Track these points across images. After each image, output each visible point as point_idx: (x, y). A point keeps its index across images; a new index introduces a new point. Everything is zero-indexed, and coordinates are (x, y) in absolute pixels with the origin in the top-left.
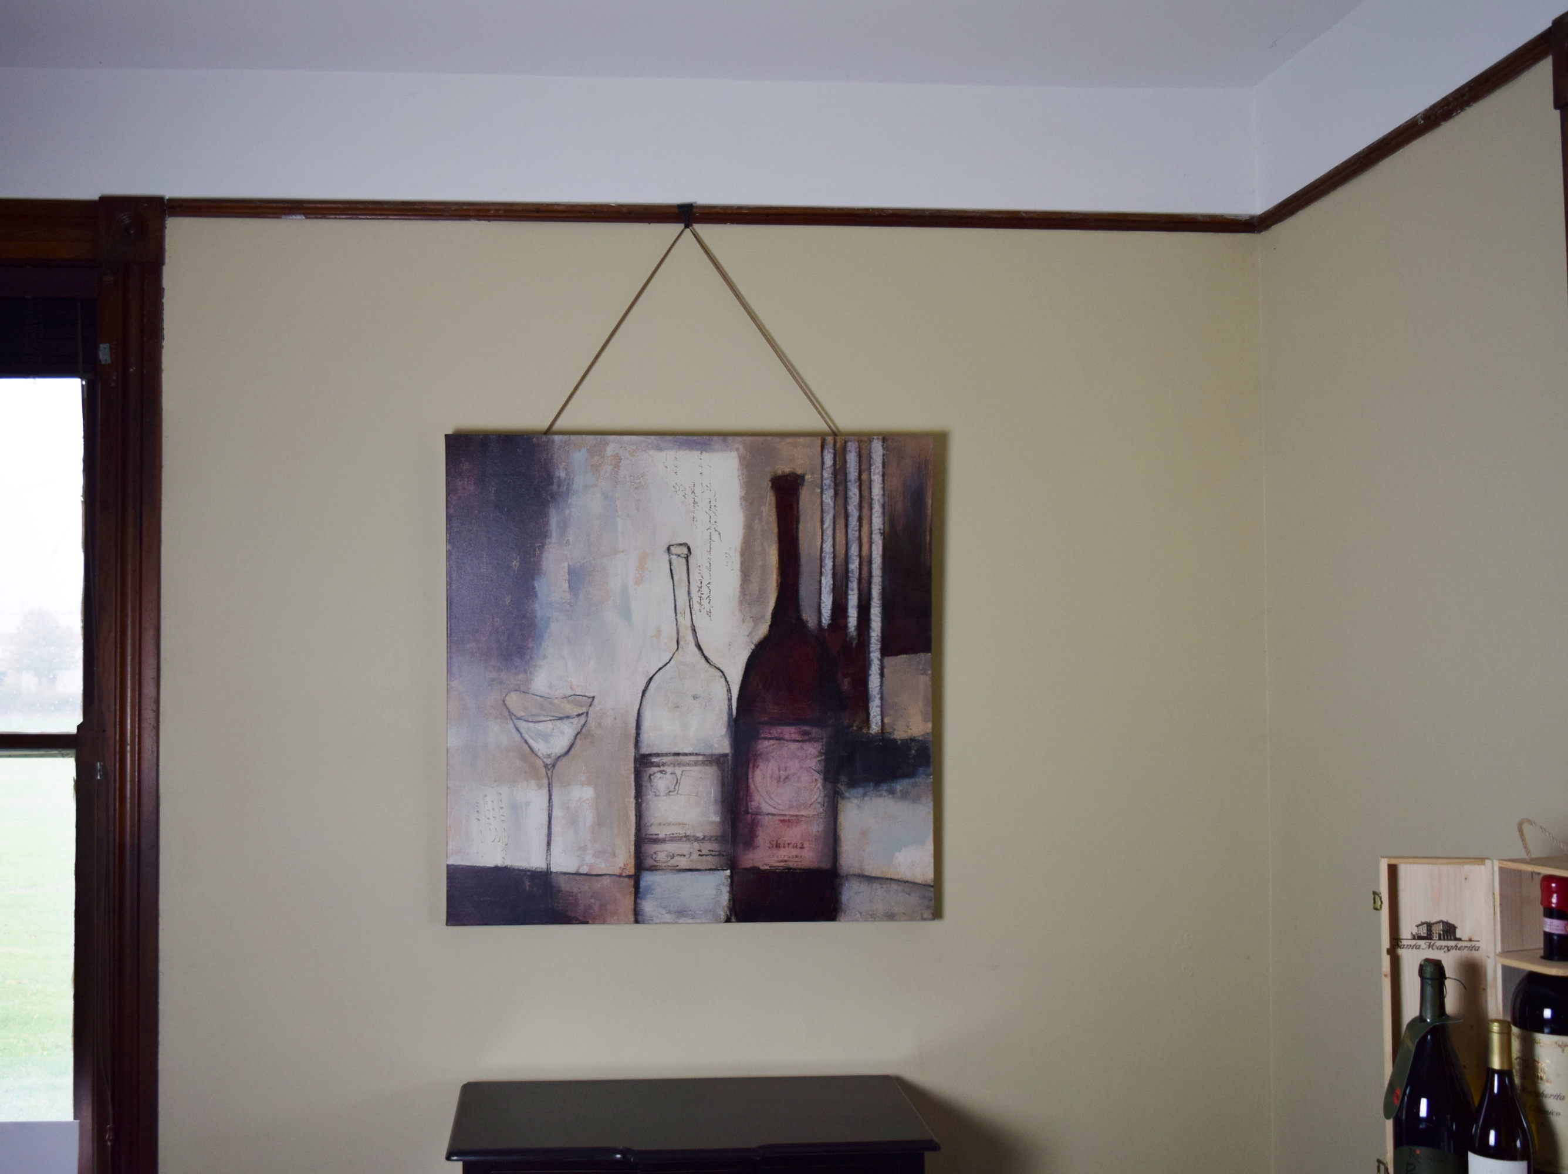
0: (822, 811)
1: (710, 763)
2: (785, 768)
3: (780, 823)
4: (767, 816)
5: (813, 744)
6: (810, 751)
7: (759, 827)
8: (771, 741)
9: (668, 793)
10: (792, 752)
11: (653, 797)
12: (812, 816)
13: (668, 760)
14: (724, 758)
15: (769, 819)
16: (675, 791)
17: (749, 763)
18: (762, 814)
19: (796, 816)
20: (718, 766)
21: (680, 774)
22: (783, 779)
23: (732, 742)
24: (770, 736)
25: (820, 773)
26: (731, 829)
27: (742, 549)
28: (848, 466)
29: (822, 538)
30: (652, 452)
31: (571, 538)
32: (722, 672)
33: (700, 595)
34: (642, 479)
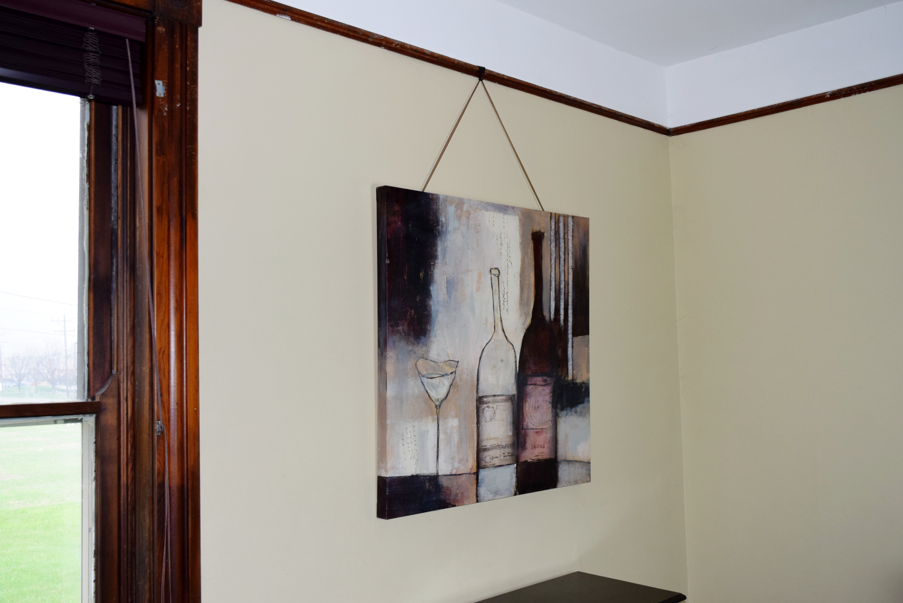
16: (493, 418)
24: (531, 383)
27: (520, 273)
28: (560, 230)
29: (551, 270)
30: (484, 212)
31: (448, 261)
32: (512, 345)
33: (504, 299)
34: (479, 227)
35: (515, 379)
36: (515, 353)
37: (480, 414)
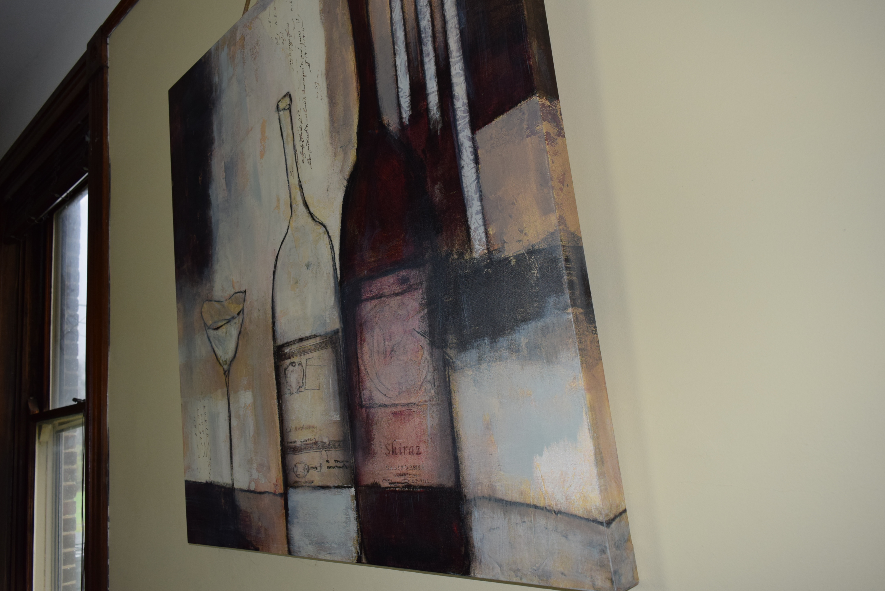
0: (434, 394)
1: (326, 345)
2: (390, 337)
3: (393, 417)
4: (380, 409)
5: (414, 295)
6: (412, 306)
7: (374, 426)
8: (373, 301)
9: (299, 389)
10: (394, 312)
11: (289, 395)
12: (424, 403)
13: (296, 349)
14: (336, 337)
15: (382, 413)
16: (303, 386)
17: (357, 337)
18: (375, 406)
19: (408, 406)
20: (332, 348)
21: (305, 365)
22: (389, 352)
23: (341, 313)
24: (371, 295)
25: (425, 336)
26: (350, 430)
32: (324, 226)
35: (335, 297)
36: (331, 240)
37: (282, 379)
